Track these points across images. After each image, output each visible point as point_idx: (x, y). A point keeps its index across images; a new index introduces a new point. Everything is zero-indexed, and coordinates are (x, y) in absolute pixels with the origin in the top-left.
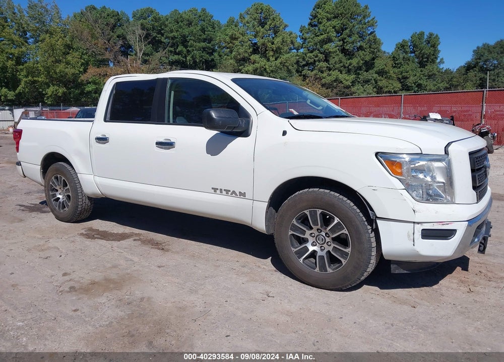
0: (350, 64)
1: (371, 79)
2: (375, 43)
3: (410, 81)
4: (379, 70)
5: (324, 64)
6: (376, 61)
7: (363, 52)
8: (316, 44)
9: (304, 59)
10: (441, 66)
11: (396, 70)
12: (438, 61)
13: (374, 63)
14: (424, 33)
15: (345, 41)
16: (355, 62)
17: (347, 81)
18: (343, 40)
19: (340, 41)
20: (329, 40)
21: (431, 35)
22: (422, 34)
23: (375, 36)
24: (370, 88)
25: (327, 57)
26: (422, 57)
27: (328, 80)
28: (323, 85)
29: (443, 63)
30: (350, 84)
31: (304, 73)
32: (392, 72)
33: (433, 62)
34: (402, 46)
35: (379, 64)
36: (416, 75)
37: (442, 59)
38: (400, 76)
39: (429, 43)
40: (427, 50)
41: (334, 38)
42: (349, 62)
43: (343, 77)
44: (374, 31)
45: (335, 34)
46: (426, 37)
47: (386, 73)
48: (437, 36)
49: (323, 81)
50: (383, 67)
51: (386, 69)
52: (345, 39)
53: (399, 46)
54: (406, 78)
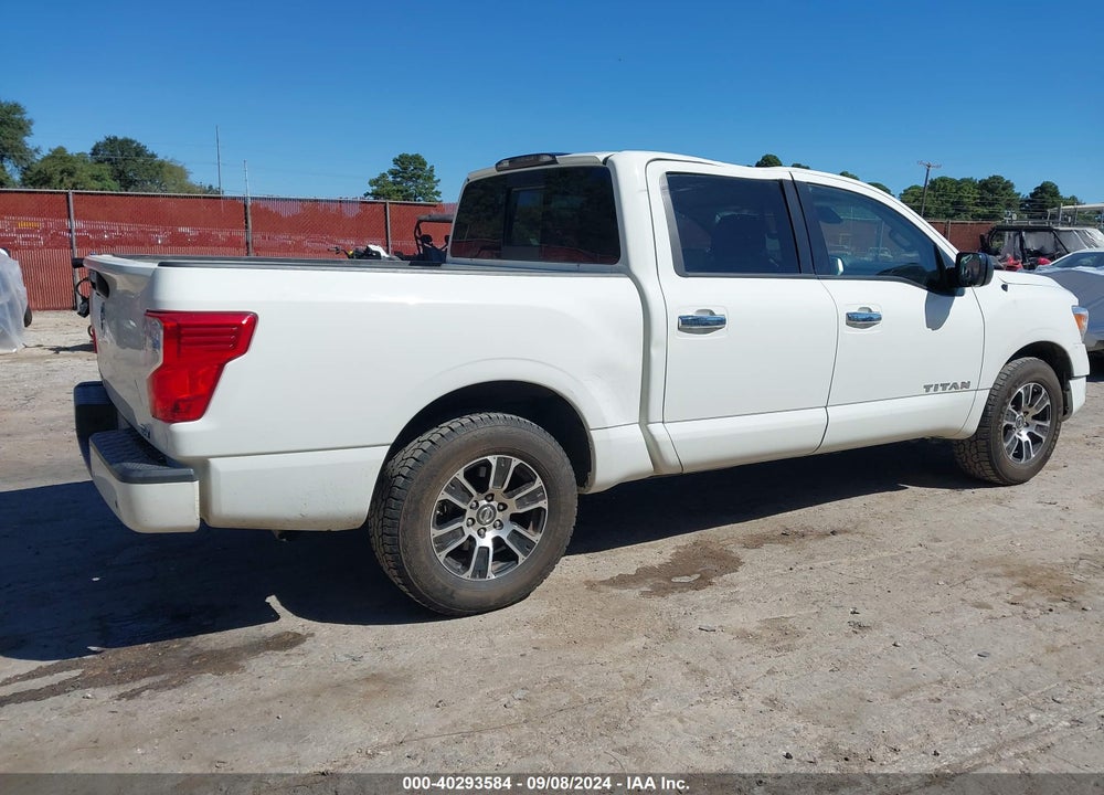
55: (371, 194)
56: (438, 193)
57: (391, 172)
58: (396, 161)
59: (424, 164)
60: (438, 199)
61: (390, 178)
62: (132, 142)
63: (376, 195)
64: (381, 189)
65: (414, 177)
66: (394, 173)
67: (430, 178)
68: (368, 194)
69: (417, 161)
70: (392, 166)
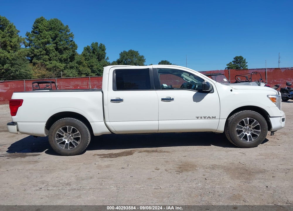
0: (62, 57)
1: (74, 66)
2: (74, 46)
3: (95, 67)
4: (78, 61)
5: (47, 57)
6: (75, 56)
7: (69, 51)
8: (40, 44)
9: (32, 53)
10: (108, 61)
11: (87, 62)
12: (106, 58)
13: (74, 57)
14: (98, 43)
15: (58, 44)
16: (65, 56)
17: (61, 67)
18: (56, 43)
19: (54, 43)
20: (48, 43)
21: (101, 44)
22: (97, 44)
23: (74, 42)
24: (74, 71)
25: (48, 52)
26: (99, 55)
27: (50, 66)
28: (47, 69)
29: (108, 59)
30: (63, 69)
31: (33, 61)
32: (85, 63)
33: (104, 58)
34: (87, 49)
35: (77, 58)
36: (97, 65)
37: (108, 57)
38: (89, 65)
39: (101, 48)
40: (101, 52)
41: (51, 42)
42: (61, 56)
43: (58, 64)
44: (73, 40)
45: (51, 40)
46: (99, 45)
47: (82, 63)
48: (104, 45)
49: (47, 66)
50: (80, 60)
51: (82, 61)
52: (58, 42)
53: (86, 49)
54: (92, 66)
55: (227, 68)
56: (247, 66)
57: (233, 61)
58: (234, 59)
59: (243, 58)
60: (247, 67)
61: (233, 63)
62: (167, 61)
63: (228, 68)
64: (230, 67)
65: (240, 63)
66: (234, 62)
67: (244, 62)
68: (226, 68)
69: (241, 58)
70: (233, 60)
